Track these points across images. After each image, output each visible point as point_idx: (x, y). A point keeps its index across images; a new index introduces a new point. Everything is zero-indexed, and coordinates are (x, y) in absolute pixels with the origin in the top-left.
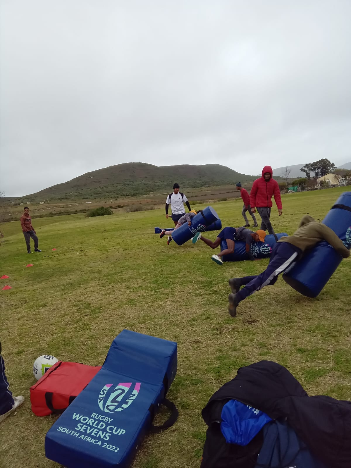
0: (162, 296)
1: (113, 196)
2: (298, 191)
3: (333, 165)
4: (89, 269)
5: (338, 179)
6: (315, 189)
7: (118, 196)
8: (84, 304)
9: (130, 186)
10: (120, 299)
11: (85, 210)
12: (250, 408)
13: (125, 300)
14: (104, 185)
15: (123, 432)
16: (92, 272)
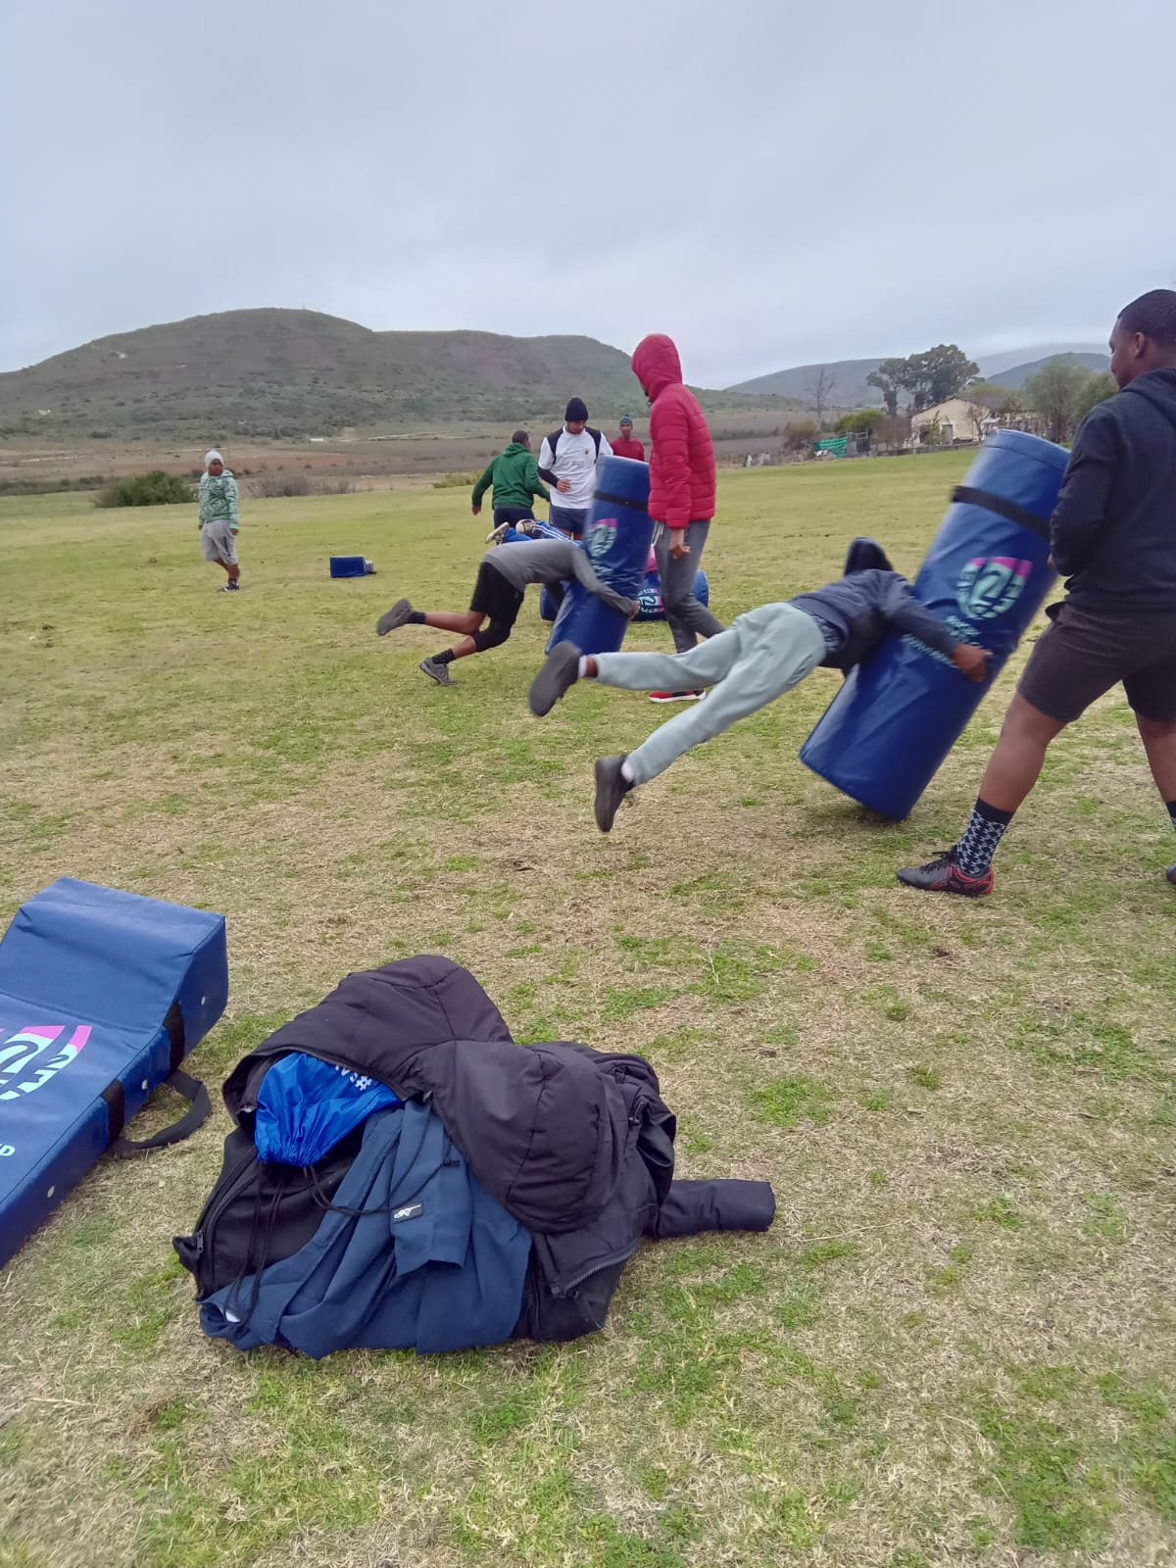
0: (276, 787)
1: (203, 432)
2: (848, 455)
3: (974, 368)
4: (60, 692)
5: (979, 419)
6: (901, 452)
7: (223, 432)
8: (13, 805)
9: (270, 399)
10: (138, 794)
11: (100, 480)
12: (344, 1073)
13: (152, 797)
14: (170, 389)
15: (7, 1151)
16: (69, 702)
